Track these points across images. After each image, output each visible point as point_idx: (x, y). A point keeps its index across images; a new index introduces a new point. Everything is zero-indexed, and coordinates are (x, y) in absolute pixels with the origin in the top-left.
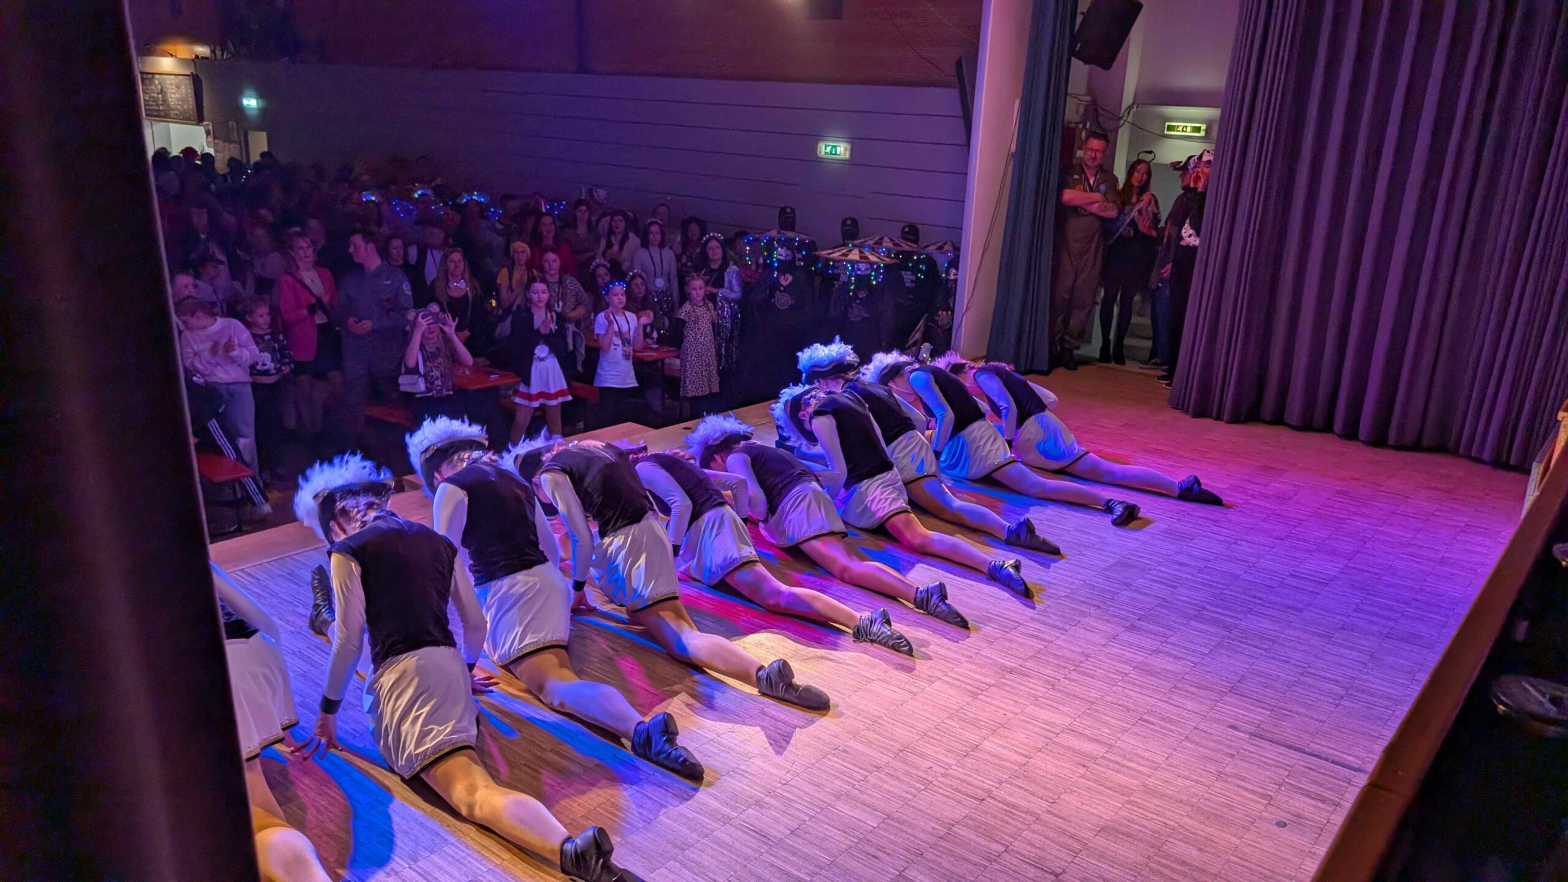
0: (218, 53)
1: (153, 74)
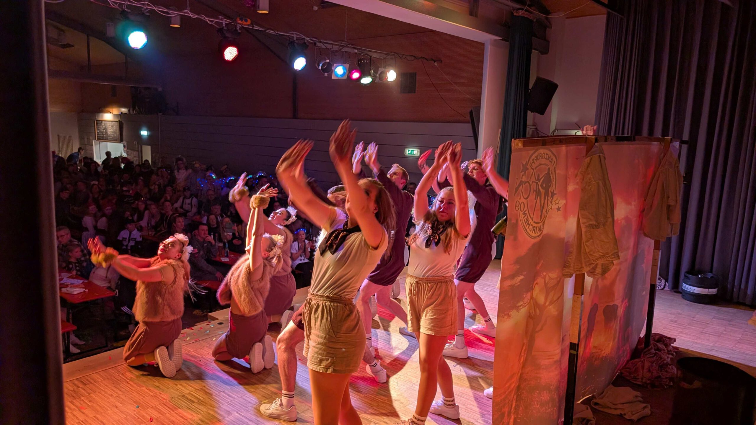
0: (131, 111)
1: (102, 121)
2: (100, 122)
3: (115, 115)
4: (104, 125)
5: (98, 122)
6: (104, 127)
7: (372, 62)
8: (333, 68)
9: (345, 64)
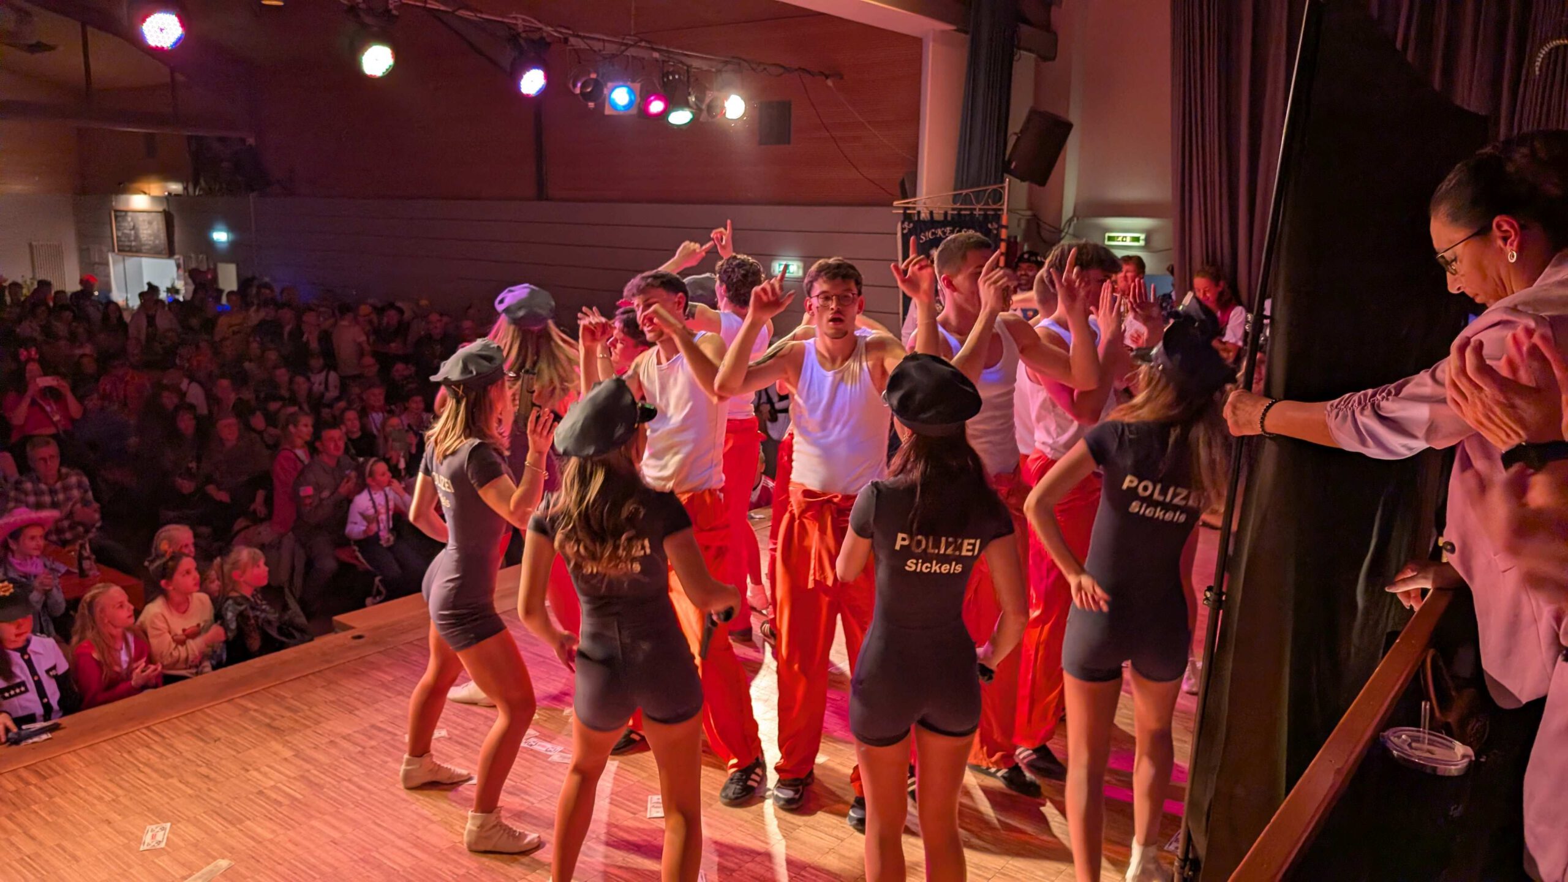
0: (191, 189)
1: (126, 212)
2: (121, 214)
3: (155, 199)
4: (132, 220)
5: (118, 214)
6: (132, 224)
7: (692, 80)
8: (606, 91)
9: (633, 81)
